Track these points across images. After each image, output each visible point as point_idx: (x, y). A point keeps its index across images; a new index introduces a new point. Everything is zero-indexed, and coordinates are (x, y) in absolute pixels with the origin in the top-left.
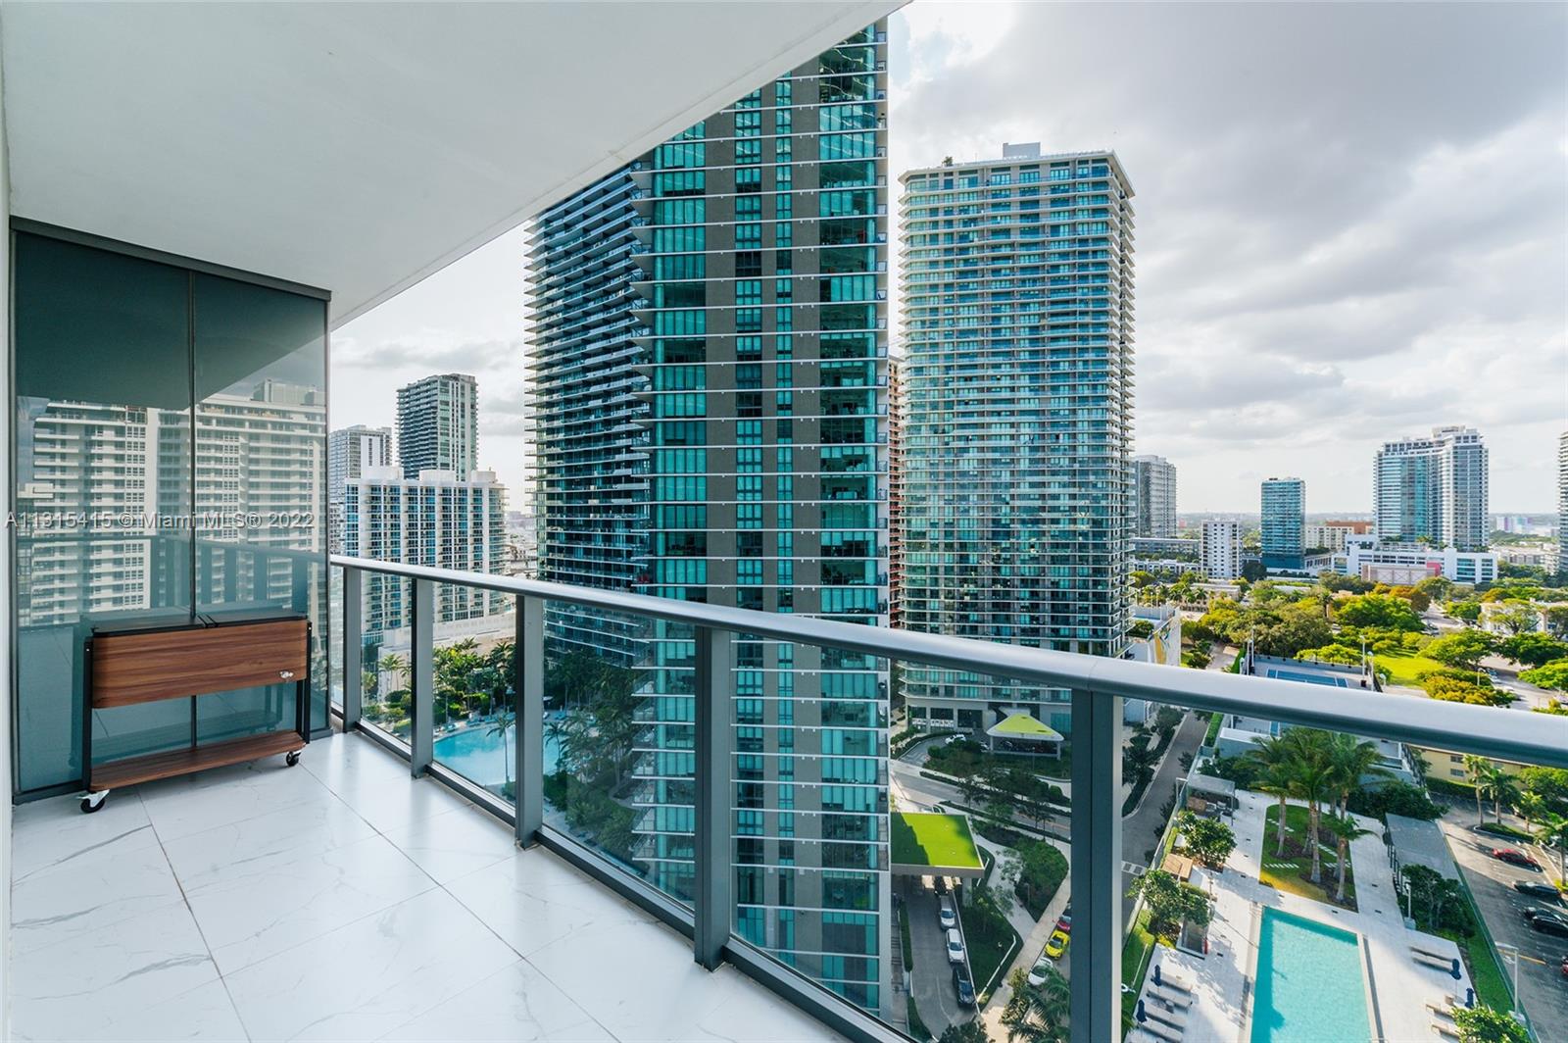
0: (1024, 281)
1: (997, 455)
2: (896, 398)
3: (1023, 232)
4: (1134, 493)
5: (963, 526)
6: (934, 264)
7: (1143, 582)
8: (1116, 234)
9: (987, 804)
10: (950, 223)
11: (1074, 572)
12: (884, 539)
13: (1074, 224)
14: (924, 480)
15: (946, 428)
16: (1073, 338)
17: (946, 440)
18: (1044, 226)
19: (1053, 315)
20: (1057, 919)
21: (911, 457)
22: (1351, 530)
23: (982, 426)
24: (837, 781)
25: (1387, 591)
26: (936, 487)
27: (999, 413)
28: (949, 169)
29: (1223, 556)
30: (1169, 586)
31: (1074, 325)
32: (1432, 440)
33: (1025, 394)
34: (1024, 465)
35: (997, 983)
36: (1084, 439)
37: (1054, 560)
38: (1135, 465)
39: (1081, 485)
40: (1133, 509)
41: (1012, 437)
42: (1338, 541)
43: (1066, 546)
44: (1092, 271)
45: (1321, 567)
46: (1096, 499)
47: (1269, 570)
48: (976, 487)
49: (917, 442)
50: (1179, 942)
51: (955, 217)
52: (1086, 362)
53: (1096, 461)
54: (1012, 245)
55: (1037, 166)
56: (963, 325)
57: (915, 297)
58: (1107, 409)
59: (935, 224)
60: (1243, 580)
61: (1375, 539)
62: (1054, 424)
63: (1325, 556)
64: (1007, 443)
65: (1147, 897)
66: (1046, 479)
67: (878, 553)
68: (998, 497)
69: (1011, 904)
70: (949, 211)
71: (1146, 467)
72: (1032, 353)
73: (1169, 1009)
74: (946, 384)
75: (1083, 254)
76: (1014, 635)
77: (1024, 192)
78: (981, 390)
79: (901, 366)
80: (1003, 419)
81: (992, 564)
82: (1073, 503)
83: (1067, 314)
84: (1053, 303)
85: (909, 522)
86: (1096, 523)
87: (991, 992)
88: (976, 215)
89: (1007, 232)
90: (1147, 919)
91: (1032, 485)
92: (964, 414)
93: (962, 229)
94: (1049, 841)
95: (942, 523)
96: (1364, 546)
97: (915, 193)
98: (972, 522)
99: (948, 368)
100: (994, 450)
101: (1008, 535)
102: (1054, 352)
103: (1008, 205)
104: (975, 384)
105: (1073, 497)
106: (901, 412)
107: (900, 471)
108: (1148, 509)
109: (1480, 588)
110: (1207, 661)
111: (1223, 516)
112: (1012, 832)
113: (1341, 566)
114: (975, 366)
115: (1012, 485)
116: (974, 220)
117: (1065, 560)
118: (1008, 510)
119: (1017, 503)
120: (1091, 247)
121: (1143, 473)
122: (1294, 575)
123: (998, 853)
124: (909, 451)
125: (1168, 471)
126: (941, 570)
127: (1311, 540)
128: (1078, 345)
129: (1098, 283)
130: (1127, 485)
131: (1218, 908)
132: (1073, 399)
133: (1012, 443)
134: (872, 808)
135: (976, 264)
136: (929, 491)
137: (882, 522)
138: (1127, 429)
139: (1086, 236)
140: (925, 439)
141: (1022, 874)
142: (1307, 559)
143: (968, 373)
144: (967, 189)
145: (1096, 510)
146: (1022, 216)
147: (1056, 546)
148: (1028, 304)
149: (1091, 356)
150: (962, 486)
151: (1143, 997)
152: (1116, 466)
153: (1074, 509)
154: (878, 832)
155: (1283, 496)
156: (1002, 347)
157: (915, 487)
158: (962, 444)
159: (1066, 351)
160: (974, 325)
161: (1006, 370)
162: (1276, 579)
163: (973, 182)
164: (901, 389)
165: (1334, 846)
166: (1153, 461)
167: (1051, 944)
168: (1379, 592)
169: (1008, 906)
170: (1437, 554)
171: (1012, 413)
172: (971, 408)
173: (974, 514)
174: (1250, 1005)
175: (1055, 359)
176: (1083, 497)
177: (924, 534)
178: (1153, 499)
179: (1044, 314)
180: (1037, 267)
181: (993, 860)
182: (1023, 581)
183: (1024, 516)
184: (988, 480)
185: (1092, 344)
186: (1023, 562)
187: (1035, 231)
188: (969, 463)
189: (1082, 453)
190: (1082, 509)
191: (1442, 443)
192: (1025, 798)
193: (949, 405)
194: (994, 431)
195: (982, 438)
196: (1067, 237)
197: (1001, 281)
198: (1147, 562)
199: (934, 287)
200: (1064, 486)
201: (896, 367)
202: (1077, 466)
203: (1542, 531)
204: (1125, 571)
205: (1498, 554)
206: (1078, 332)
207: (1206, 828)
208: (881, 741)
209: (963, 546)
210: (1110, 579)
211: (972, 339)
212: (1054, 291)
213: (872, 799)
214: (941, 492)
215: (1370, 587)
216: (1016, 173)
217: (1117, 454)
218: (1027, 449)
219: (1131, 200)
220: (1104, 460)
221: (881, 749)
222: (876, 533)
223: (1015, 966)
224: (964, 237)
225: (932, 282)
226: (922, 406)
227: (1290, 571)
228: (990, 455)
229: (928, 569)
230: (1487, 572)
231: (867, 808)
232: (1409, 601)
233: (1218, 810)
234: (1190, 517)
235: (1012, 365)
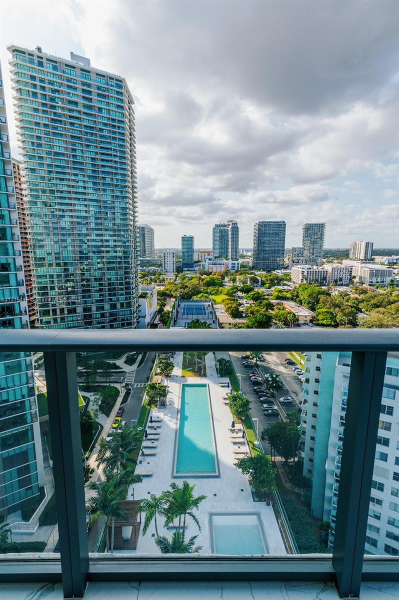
0: (87, 133)
1: (79, 220)
2: (20, 184)
3: (85, 106)
4: (139, 240)
5: (65, 254)
6: (36, 110)
7: (144, 276)
8: (127, 121)
9: (85, 378)
10: (43, 88)
11: (117, 274)
12: (20, 261)
13: (109, 110)
14: (42, 231)
15: (52, 204)
16: (111, 167)
17: (52, 210)
18: (95, 106)
19: (102, 154)
20: (116, 413)
21: (33, 218)
22: (206, 254)
23: (71, 204)
24: (4, 389)
25: (215, 274)
26: (49, 235)
27: (79, 199)
28: (40, 54)
29: (170, 265)
30: (153, 277)
31: (111, 161)
32: (227, 224)
33: (91, 191)
34: (92, 226)
35: (94, 447)
36: (118, 215)
37: (108, 269)
38: (139, 228)
39: (118, 236)
40: (139, 246)
41: (86, 212)
42: (203, 258)
43: (113, 263)
44: (118, 136)
45: (198, 267)
46: (124, 242)
47: (184, 269)
48: (70, 235)
49: (35, 210)
50: (158, 405)
51: (46, 85)
52: (117, 179)
53: (123, 225)
54: (79, 112)
55: (89, 72)
56: (56, 150)
57: (26, 127)
58: (127, 203)
59: (35, 86)
60: (176, 273)
61: (212, 257)
62: (105, 207)
63: (199, 263)
64: (83, 214)
65: (147, 394)
66: (103, 232)
67: (16, 269)
68: (81, 241)
69: (98, 415)
70: (42, 81)
71: (143, 229)
72: (94, 171)
73: (155, 429)
74: (49, 180)
75: (114, 126)
76: (93, 303)
77: (84, 84)
78: (69, 186)
79: (21, 166)
80: (81, 202)
81: (80, 272)
82: (115, 244)
83: (108, 155)
84: (102, 148)
85: (35, 253)
86: (125, 252)
87: (91, 451)
88: (58, 88)
89: (76, 104)
90: (147, 402)
91: (97, 235)
92: (61, 198)
93: (51, 94)
94: (112, 385)
95: (53, 253)
96: (210, 260)
97: (19, 62)
98: (69, 252)
99: (50, 172)
100: (78, 217)
101: (87, 258)
102: (103, 172)
103: (75, 89)
104: (65, 182)
105: (115, 241)
106: (24, 192)
107: (27, 225)
108: (145, 246)
109: (237, 272)
110: (166, 304)
111: (170, 250)
112: (96, 386)
113: (204, 267)
114: (65, 173)
115: (88, 235)
116: (58, 91)
117: (113, 269)
118: (87, 247)
119: (90, 243)
120: (117, 124)
121: (142, 231)
122: (191, 271)
123: (91, 396)
124: (31, 215)
125: (151, 231)
126: (55, 276)
127: (196, 258)
128: (114, 171)
129: (121, 143)
130: (136, 236)
131: (170, 390)
132: (113, 196)
133: (86, 215)
134: (26, 396)
135: (60, 117)
136: (44, 237)
137: (17, 253)
138: (135, 212)
139: (114, 117)
140: (39, 208)
141: (101, 401)
142: (195, 265)
143: (61, 176)
144: (52, 71)
145: (124, 247)
146: (84, 97)
147: (109, 263)
148: (90, 145)
149: (119, 177)
150: (63, 235)
151: (147, 429)
152: (132, 228)
153: (115, 246)
154: (30, 406)
155: (188, 241)
156: (78, 165)
157: (37, 234)
158: (61, 213)
159: (108, 173)
160: (62, 151)
161: (80, 178)
162: (186, 272)
163: (55, 68)
164: (23, 179)
165: (201, 359)
166: (146, 227)
167: (114, 423)
168: (213, 275)
169: (96, 416)
170: (227, 261)
171: (85, 200)
172: (64, 195)
173: (70, 248)
174: (179, 417)
175: (103, 176)
176: (119, 241)
177: (44, 258)
178: (146, 242)
179: (97, 152)
180: (93, 127)
181: (89, 399)
182: (95, 279)
183: (94, 249)
184: (76, 232)
185: (120, 171)
186: (95, 270)
187: (90, 107)
188: (65, 223)
189: (118, 221)
190: (119, 246)
191: (229, 225)
192: (101, 371)
193: (52, 192)
194: (77, 208)
195: (71, 211)
196: (106, 116)
197: (75, 130)
198: (144, 268)
199: (37, 124)
200: (111, 236)
201: (18, 166)
202: (116, 227)
203: (250, 254)
204: (137, 272)
205: (240, 261)
206: (113, 165)
207: (166, 364)
208: (28, 363)
209: (65, 264)
210: (131, 276)
211: (62, 158)
212: (101, 142)
213: (25, 392)
214: (52, 237)
215: (211, 273)
216: (79, 72)
217: (132, 223)
218: (93, 218)
219: (133, 106)
220: (127, 225)
221: (29, 367)
222: (14, 259)
223: (100, 437)
224: (52, 99)
225: (36, 120)
226: (37, 191)
227: (190, 269)
228: (75, 220)
229: (48, 276)
230: (238, 267)
231: (23, 397)
232: (220, 277)
233: (169, 357)
234: (159, 250)
235: (84, 176)
